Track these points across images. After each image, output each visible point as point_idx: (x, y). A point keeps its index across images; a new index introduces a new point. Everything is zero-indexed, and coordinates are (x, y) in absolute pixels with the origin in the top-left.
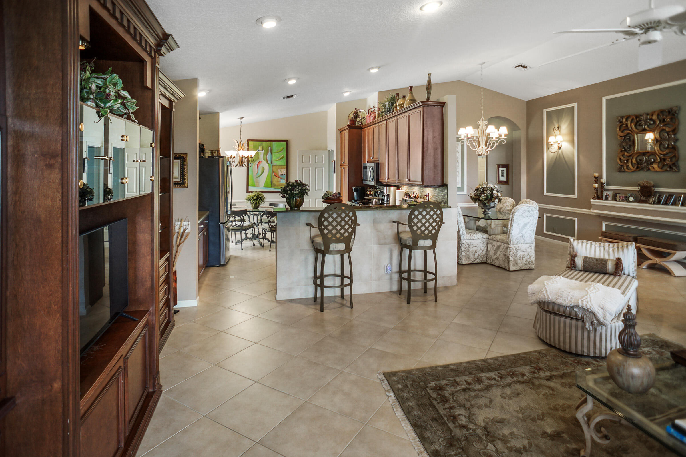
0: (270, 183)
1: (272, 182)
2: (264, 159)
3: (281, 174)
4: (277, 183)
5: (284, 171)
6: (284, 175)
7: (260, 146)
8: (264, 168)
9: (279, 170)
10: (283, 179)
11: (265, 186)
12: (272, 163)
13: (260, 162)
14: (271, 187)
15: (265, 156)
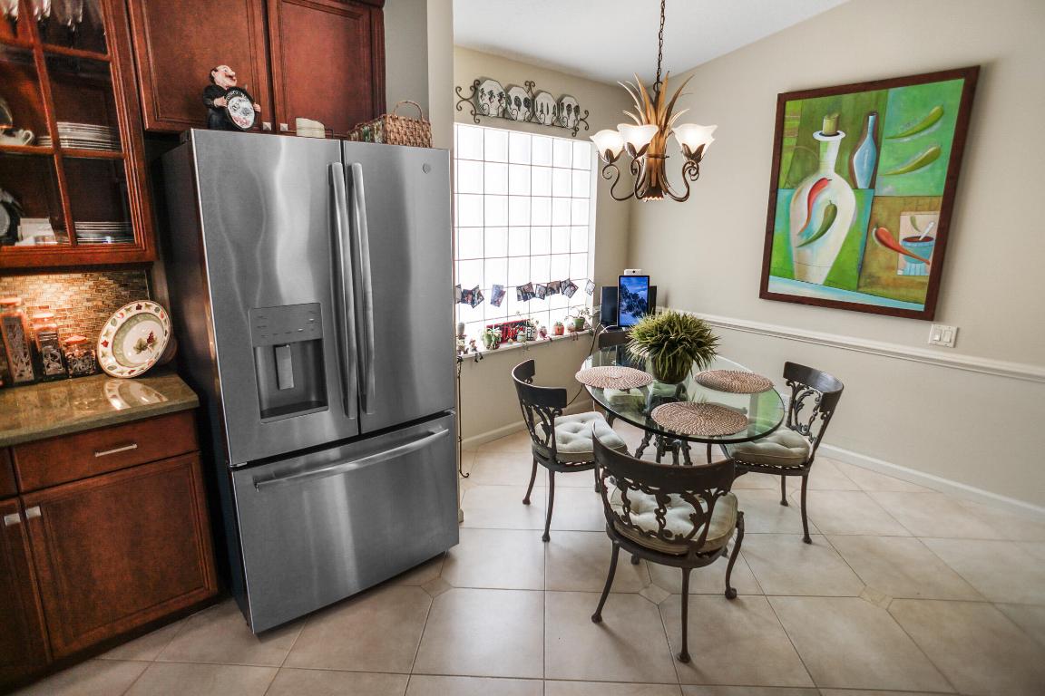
0: (855, 273)
1: (862, 266)
2: (838, 170)
3: (915, 233)
4: (884, 275)
5: (928, 224)
6: (927, 239)
7: (829, 114)
8: (835, 209)
9: (905, 219)
10: (921, 260)
11: (830, 283)
12: (872, 185)
13: (821, 184)
14: (858, 289)
15: (846, 159)
